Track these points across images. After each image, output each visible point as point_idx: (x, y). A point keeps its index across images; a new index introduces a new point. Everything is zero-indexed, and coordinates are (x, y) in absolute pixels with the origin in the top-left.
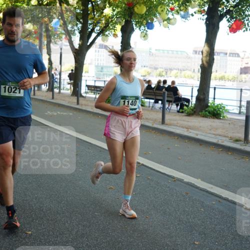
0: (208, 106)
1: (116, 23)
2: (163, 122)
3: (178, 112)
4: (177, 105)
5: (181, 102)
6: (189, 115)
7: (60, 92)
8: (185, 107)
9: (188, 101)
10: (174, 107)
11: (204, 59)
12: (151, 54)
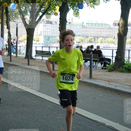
0: (124, 64)
1: (56, 5)
2: (91, 77)
3: (102, 68)
4: (102, 64)
5: (104, 61)
6: (110, 71)
7: (17, 56)
8: (107, 65)
9: (109, 60)
10: (99, 65)
11: (120, 29)
12: (83, 27)
